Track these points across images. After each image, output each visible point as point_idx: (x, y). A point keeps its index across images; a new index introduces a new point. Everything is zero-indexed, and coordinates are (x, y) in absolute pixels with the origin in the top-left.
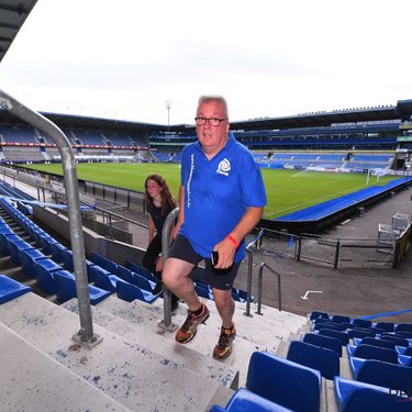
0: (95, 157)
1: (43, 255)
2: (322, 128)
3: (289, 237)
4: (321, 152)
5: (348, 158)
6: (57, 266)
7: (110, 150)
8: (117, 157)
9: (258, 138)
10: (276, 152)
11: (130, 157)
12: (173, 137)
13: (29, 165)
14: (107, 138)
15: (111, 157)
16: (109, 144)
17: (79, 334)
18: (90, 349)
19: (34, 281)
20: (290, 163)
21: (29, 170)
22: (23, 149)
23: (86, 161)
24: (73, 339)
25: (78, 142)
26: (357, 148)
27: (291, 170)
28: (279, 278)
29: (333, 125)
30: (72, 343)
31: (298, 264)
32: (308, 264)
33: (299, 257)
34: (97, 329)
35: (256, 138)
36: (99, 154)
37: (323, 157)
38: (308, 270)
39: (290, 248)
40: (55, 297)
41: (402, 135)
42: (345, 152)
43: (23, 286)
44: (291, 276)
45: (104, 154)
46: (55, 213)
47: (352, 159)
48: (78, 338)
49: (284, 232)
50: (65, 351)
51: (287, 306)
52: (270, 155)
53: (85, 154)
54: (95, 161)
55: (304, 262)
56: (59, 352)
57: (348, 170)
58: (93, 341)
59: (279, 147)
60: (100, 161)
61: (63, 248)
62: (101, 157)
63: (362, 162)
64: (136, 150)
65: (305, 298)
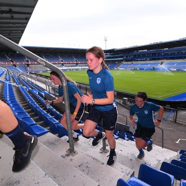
0: (70, 68)
1: (51, 117)
3: (171, 110)
6: (57, 121)
7: (77, 64)
8: (80, 68)
9: (155, 54)
10: (165, 61)
12: (108, 56)
13: (41, 73)
14: (76, 58)
15: (77, 68)
16: (76, 61)
17: (69, 150)
18: (73, 156)
19: (49, 128)
20: (174, 68)
21: (41, 75)
22: (38, 66)
23: (66, 70)
24: (67, 152)
25: (62, 61)
27: (175, 71)
28: (163, 131)
30: (67, 153)
31: (175, 124)
32: (181, 124)
33: (176, 120)
34: (76, 149)
35: (154, 54)
36: (72, 66)
38: (181, 127)
39: (171, 116)
40: (57, 135)
43: (46, 130)
44: (171, 130)
45: (74, 66)
46: (54, 97)
48: (69, 151)
49: (168, 106)
50: (64, 156)
51: (166, 146)
52: (162, 63)
53: (66, 66)
55: (179, 123)
56: (62, 156)
58: (74, 153)
59: (167, 59)
61: (59, 113)
62: (73, 68)
65: (177, 142)
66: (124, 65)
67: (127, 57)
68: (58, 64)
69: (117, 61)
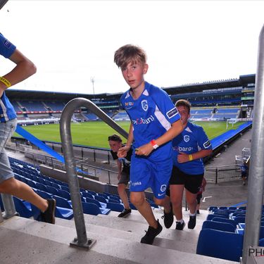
0: (39, 120)
2: (197, 93)
4: (198, 108)
5: (214, 112)
7: (50, 114)
8: (56, 119)
12: (98, 102)
14: (48, 105)
15: (52, 119)
16: (49, 109)
23: (33, 124)
26: (219, 105)
29: (204, 91)
36: (43, 118)
37: (199, 112)
41: (244, 96)
42: (212, 108)
45: (46, 118)
47: (216, 113)
53: (31, 118)
54: (40, 123)
57: (215, 119)
60: (44, 123)
62: (44, 120)
63: (222, 114)
66: (121, 114)
69: (111, 109)
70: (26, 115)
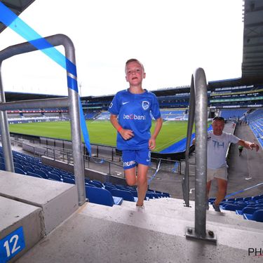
0: (33, 118)
2: (171, 96)
4: (172, 110)
5: (186, 113)
7: (42, 113)
8: (48, 118)
11: (57, 117)
12: (84, 104)
15: (44, 118)
16: (42, 109)
23: (27, 121)
25: (20, 109)
29: (177, 95)
36: (36, 116)
37: (173, 112)
42: (184, 109)
45: (39, 116)
47: (188, 113)
53: (26, 117)
57: (187, 119)
60: (37, 121)
62: (37, 118)
64: (60, 113)
66: (103, 114)
67: (106, 105)
68: (14, 113)
69: (95, 109)
70: (21, 114)
